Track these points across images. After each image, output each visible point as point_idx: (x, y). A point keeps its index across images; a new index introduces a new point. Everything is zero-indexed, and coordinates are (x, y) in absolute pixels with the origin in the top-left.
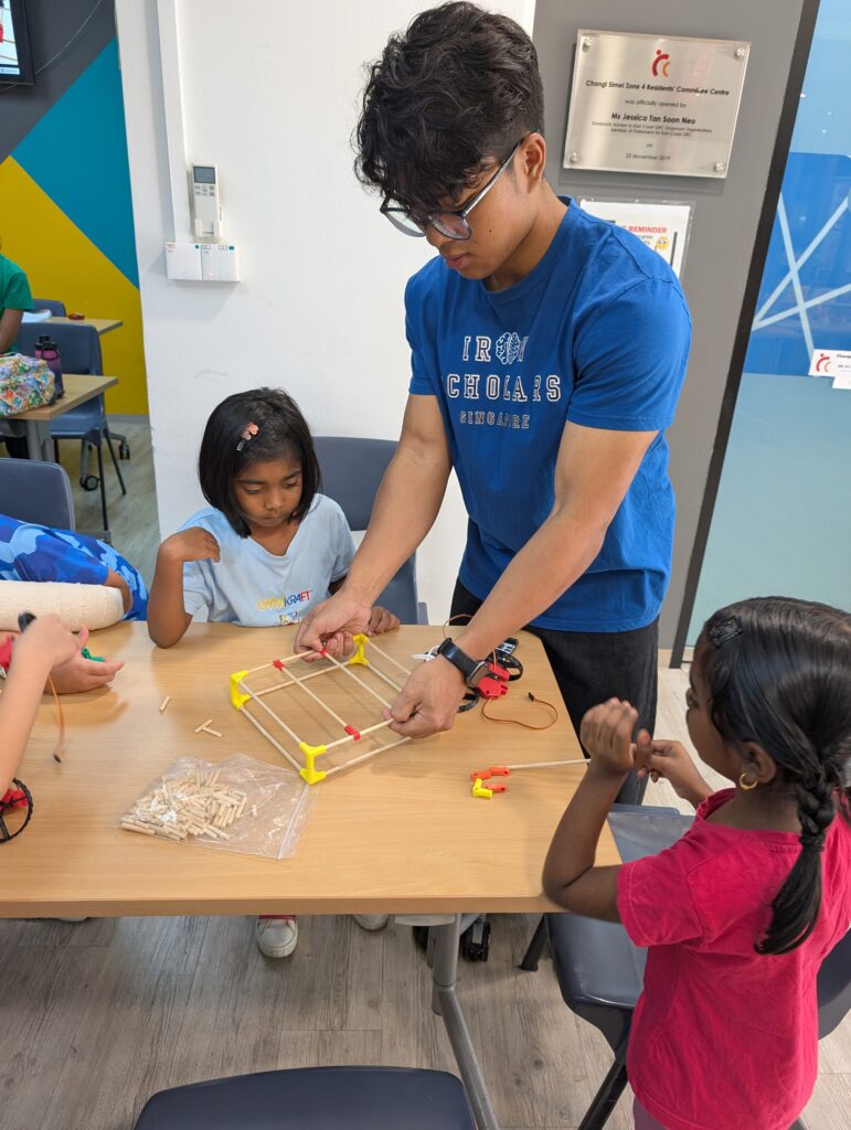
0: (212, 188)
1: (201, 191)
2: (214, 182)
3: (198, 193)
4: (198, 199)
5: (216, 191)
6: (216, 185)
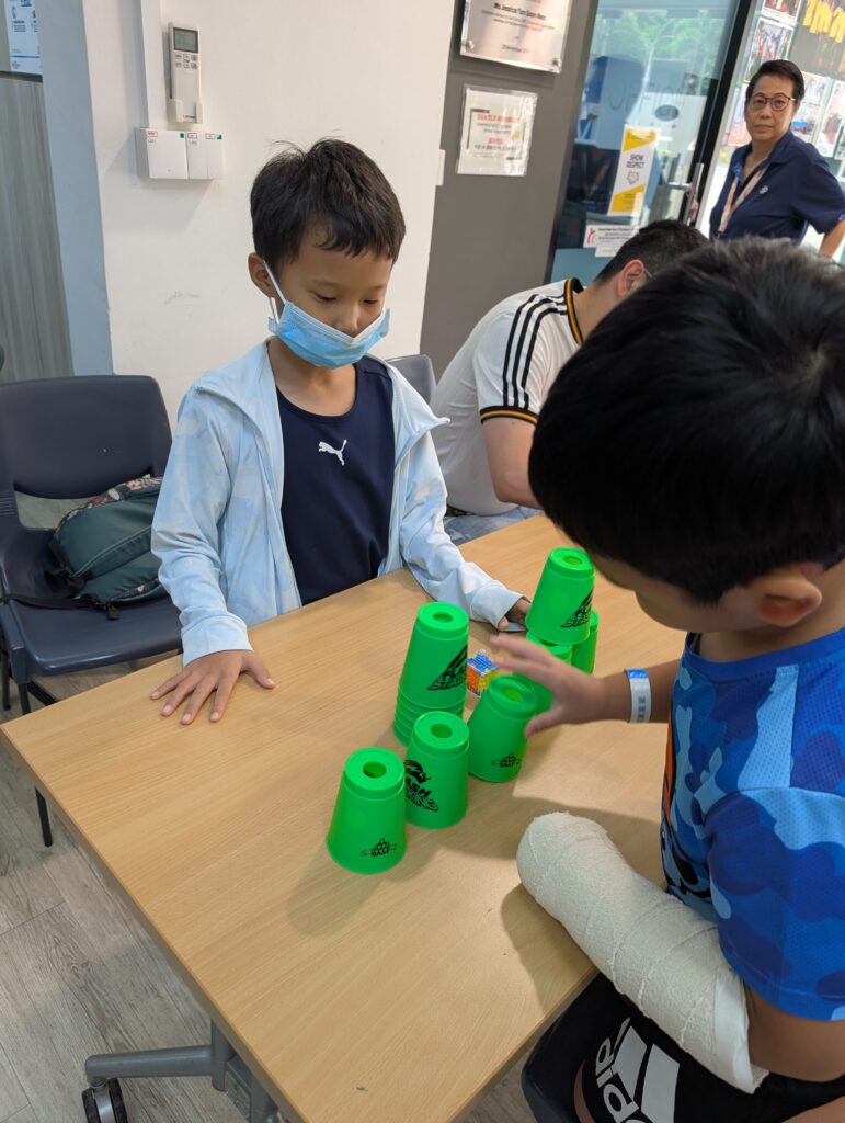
0: (195, 58)
1: (181, 61)
2: (197, 51)
3: (179, 64)
4: (178, 72)
5: (199, 63)
6: (199, 55)
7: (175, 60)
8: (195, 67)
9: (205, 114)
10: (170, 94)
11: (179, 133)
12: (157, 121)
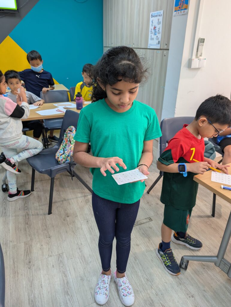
0: (203, 44)
4: (200, 47)
5: (204, 45)
6: (204, 43)
7: (200, 45)
8: (203, 46)
9: (203, 55)
10: (197, 51)
11: (198, 59)
12: (194, 57)
